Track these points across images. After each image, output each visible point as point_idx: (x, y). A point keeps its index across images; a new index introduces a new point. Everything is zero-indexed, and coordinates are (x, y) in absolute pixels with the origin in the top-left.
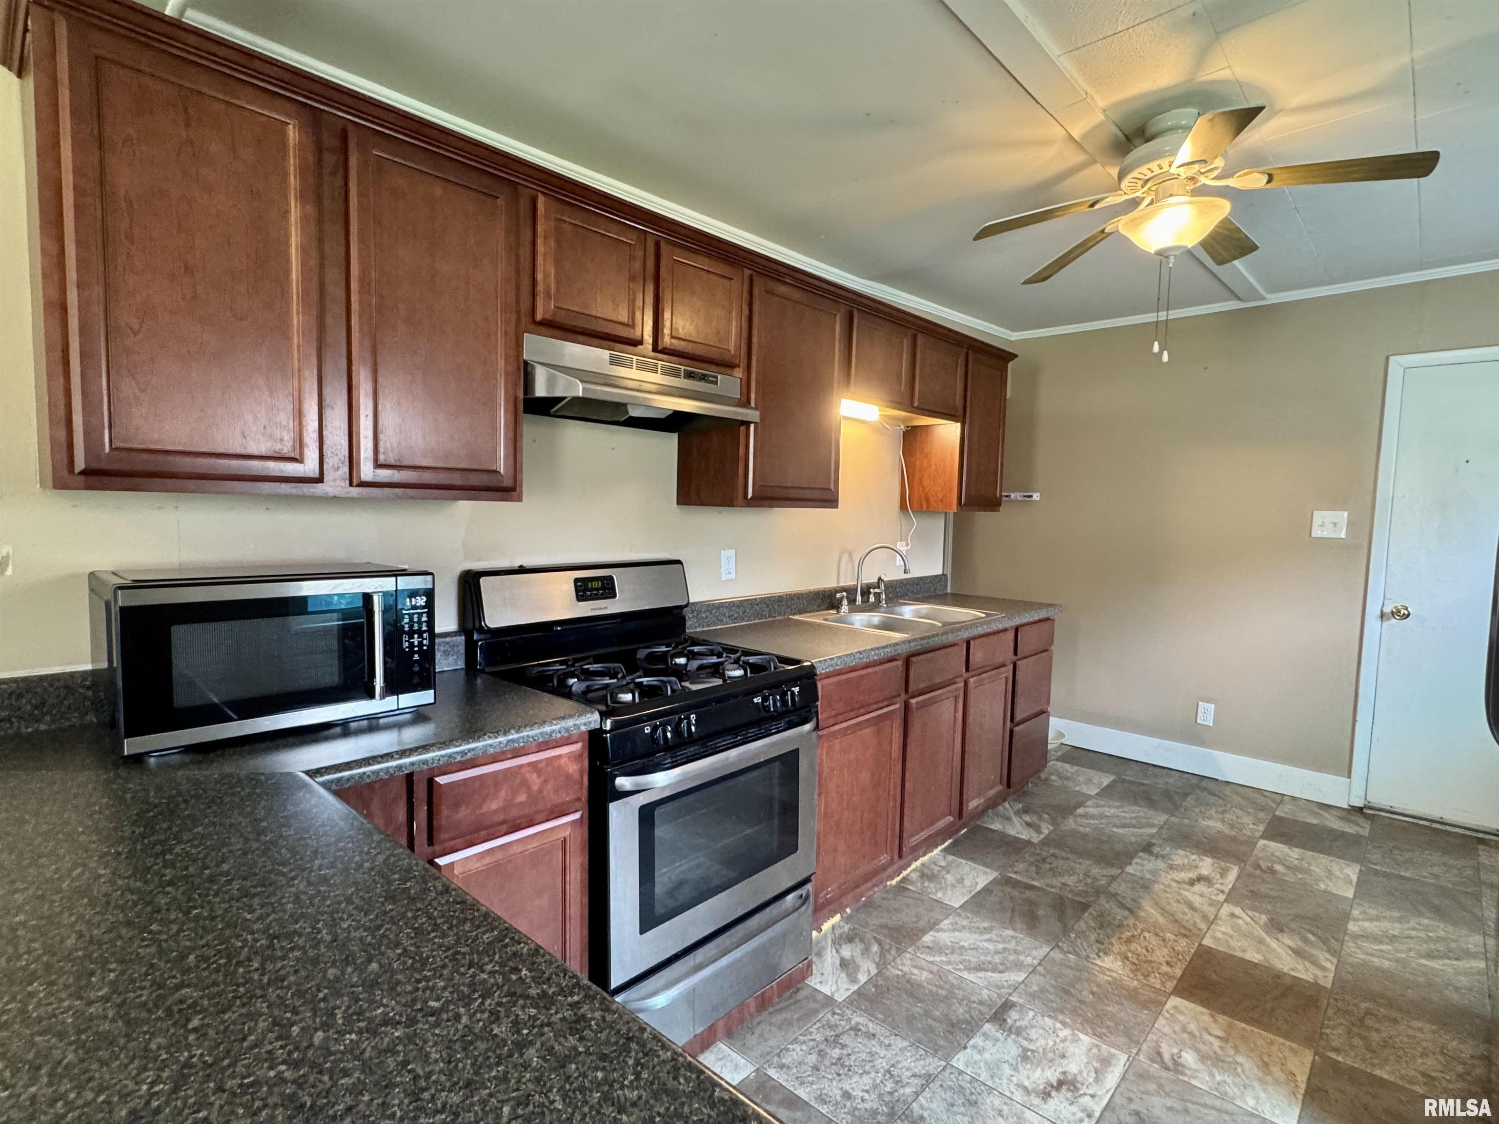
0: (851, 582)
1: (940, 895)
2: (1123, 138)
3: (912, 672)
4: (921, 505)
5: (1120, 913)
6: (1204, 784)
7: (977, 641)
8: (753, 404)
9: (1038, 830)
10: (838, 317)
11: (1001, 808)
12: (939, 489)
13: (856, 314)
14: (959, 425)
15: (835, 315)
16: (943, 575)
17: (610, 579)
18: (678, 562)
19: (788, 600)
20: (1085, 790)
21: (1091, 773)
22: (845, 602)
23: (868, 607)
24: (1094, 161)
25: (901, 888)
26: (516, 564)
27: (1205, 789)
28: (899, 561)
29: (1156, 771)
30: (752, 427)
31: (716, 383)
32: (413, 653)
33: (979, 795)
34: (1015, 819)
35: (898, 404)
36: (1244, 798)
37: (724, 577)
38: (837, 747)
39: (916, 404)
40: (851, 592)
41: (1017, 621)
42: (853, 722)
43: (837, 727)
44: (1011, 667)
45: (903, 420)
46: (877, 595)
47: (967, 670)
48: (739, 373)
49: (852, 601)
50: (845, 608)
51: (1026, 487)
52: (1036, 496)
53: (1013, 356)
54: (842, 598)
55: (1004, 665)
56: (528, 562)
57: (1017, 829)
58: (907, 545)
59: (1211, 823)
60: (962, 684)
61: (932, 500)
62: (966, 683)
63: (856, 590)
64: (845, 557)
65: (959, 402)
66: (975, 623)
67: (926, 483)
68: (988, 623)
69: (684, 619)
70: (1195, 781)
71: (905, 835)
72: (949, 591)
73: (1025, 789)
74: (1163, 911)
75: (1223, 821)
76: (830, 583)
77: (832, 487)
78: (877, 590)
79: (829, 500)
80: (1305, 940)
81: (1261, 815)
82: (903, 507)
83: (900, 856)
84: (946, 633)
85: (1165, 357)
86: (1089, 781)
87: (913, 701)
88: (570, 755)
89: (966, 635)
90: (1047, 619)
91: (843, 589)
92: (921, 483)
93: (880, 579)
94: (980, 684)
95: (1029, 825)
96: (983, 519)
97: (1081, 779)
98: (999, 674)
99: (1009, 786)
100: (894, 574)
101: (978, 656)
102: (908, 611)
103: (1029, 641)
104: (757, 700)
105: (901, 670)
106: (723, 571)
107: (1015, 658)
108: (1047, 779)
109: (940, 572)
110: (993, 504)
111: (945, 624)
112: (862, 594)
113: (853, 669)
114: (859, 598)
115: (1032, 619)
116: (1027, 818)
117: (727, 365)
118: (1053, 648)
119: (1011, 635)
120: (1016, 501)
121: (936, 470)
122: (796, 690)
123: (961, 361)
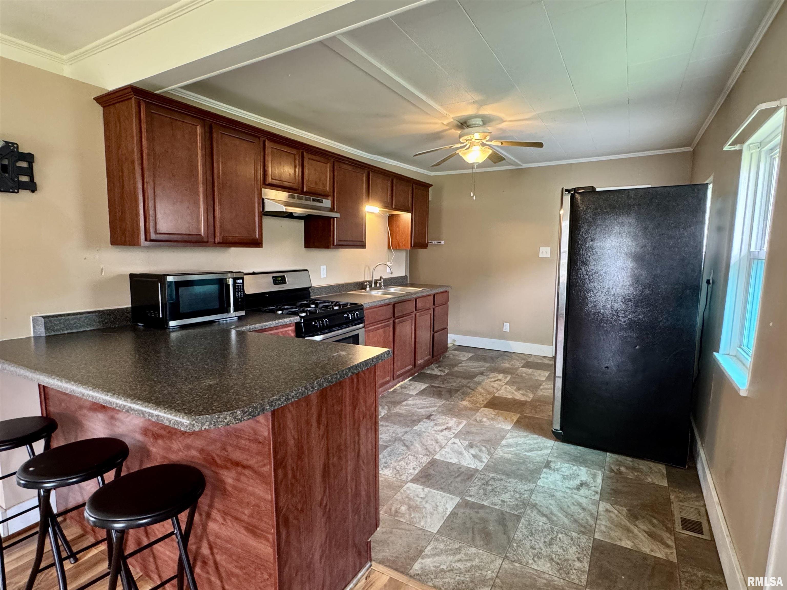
0: (369, 279)
1: (408, 392)
2: (460, 124)
3: (396, 310)
4: (396, 247)
5: (469, 391)
6: (506, 354)
7: (419, 299)
8: (335, 210)
9: (444, 372)
10: (364, 175)
11: (430, 367)
12: (403, 240)
13: (371, 172)
14: (410, 214)
15: (363, 174)
16: (406, 276)
17: (284, 276)
18: (307, 270)
19: (346, 286)
20: (462, 359)
21: (465, 353)
22: (368, 286)
23: (376, 288)
24: (451, 129)
25: (394, 391)
26: (251, 271)
27: (506, 355)
28: (388, 270)
29: (489, 351)
30: (335, 219)
31: (322, 202)
32: (239, 298)
33: (421, 359)
34: (436, 369)
35: (386, 207)
36: (518, 357)
37: (322, 277)
38: (371, 335)
39: (394, 207)
40: (370, 282)
41: (434, 291)
42: (376, 326)
43: (371, 328)
44: (432, 310)
45: (388, 212)
46: (380, 284)
47: (416, 310)
48: (330, 198)
49: (371, 286)
50: (368, 289)
51: (439, 239)
52: (443, 242)
53: (431, 185)
54: (366, 285)
55: (430, 309)
56: (256, 271)
57: (436, 372)
58: (391, 263)
59: (505, 365)
60: (414, 315)
61: (401, 244)
62: (415, 315)
63: (372, 282)
64: (367, 268)
65: (410, 205)
66: (418, 292)
67: (398, 238)
68: (423, 292)
69: (310, 293)
70: (502, 353)
71: (395, 370)
72: (408, 282)
73: (440, 360)
74: (484, 389)
75: (509, 364)
76: (361, 279)
77: (364, 240)
78: (380, 282)
79: (363, 246)
80: (526, 392)
81: (523, 361)
82: (389, 247)
83: (393, 379)
84: (407, 295)
85: (474, 198)
86: (464, 356)
87: (397, 320)
88: (291, 330)
89: (415, 296)
90: (446, 292)
91: (367, 282)
92: (396, 238)
93: (381, 277)
94: (420, 316)
95: (440, 370)
96: (422, 252)
97: (461, 355)
98: (428, 312)
99: (433, 357)
100: (387, 276)
101: (419, 305)
102: (392, 290)
103: (439, 300)
104: (345, 315)
105: (392, 308)
106: (322, 274)
107: (433, 306)
108: (448, 357)
109: (405, 275)
110: (424, 246)
111: (407, 293)
112: (375, 283)
113: (375, 307)
114: (373, 285)
115: (439, 291)
116: (440, 369)
117: (326, 196)
118: (449, 303)
119: (432, 297)
120: (435, 244)
121: (402, 232)
122: (358, 312)
123: (410, 189)
